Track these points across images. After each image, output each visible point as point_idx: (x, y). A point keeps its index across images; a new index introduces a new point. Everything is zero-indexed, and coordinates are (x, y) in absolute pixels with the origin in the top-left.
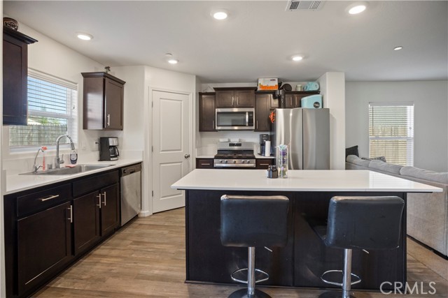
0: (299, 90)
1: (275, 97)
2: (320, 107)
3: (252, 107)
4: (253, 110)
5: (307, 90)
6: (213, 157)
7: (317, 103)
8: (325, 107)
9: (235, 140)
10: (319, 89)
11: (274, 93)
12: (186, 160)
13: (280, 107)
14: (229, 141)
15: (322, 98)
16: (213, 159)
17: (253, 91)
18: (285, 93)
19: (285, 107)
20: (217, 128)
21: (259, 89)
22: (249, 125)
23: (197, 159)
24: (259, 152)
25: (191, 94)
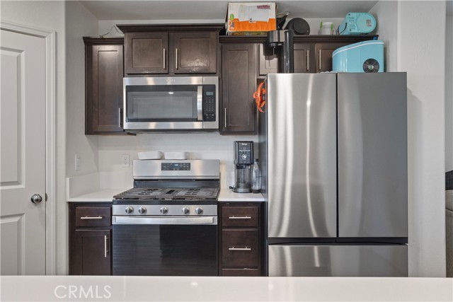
0: (327, 32)
1: (269, 52)
2: (381, 70)
3: (213, 74)
4: (214, 80)
5: (346, 33)
6: (111, 200)
7: (371, 61)
8: (391, 69)
9: (175, 155)
10: (376, 30)
11: (265, 39)
12: (35, 209)
13: (280, 70)
14: (162, 158)
15: (385, 50)
16: (110, 204)
17: (214, 36)
18: (294, 41)
19: (292, 71)
20: (126, 125)
21: (230, 29)
22: (205, 119)
23: (70, 204)
24: (233, 184)
25: (52, 36)
